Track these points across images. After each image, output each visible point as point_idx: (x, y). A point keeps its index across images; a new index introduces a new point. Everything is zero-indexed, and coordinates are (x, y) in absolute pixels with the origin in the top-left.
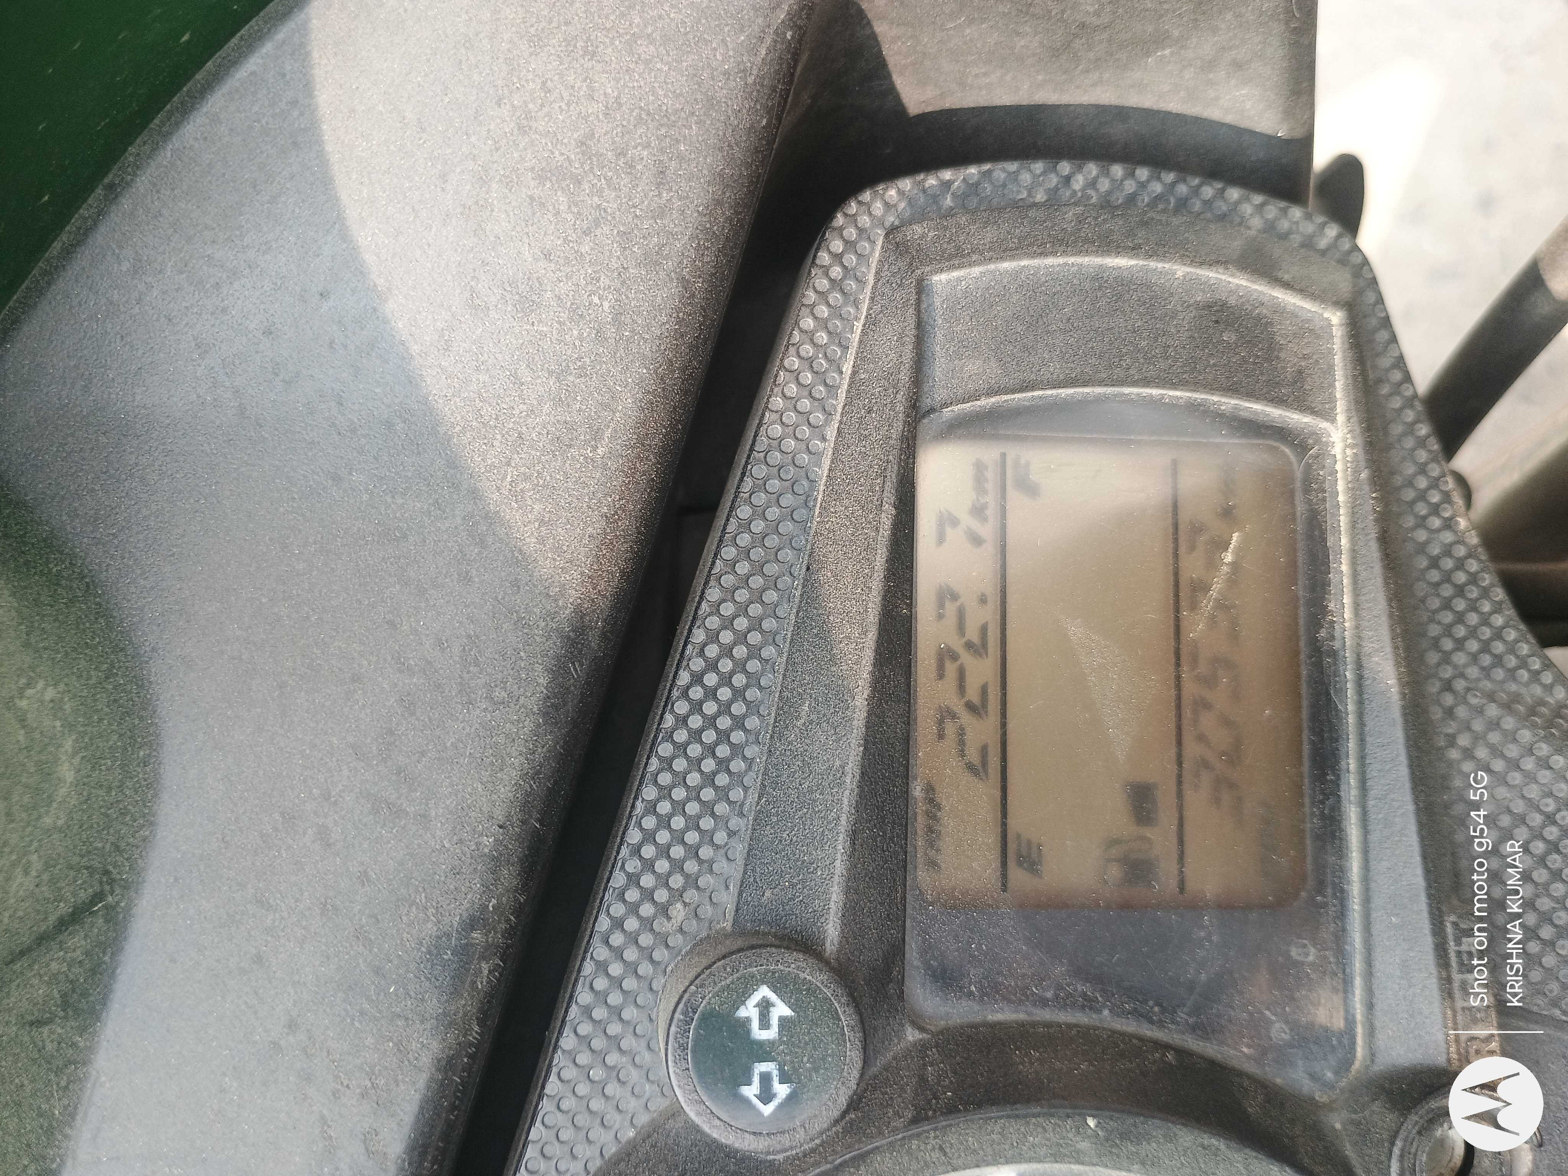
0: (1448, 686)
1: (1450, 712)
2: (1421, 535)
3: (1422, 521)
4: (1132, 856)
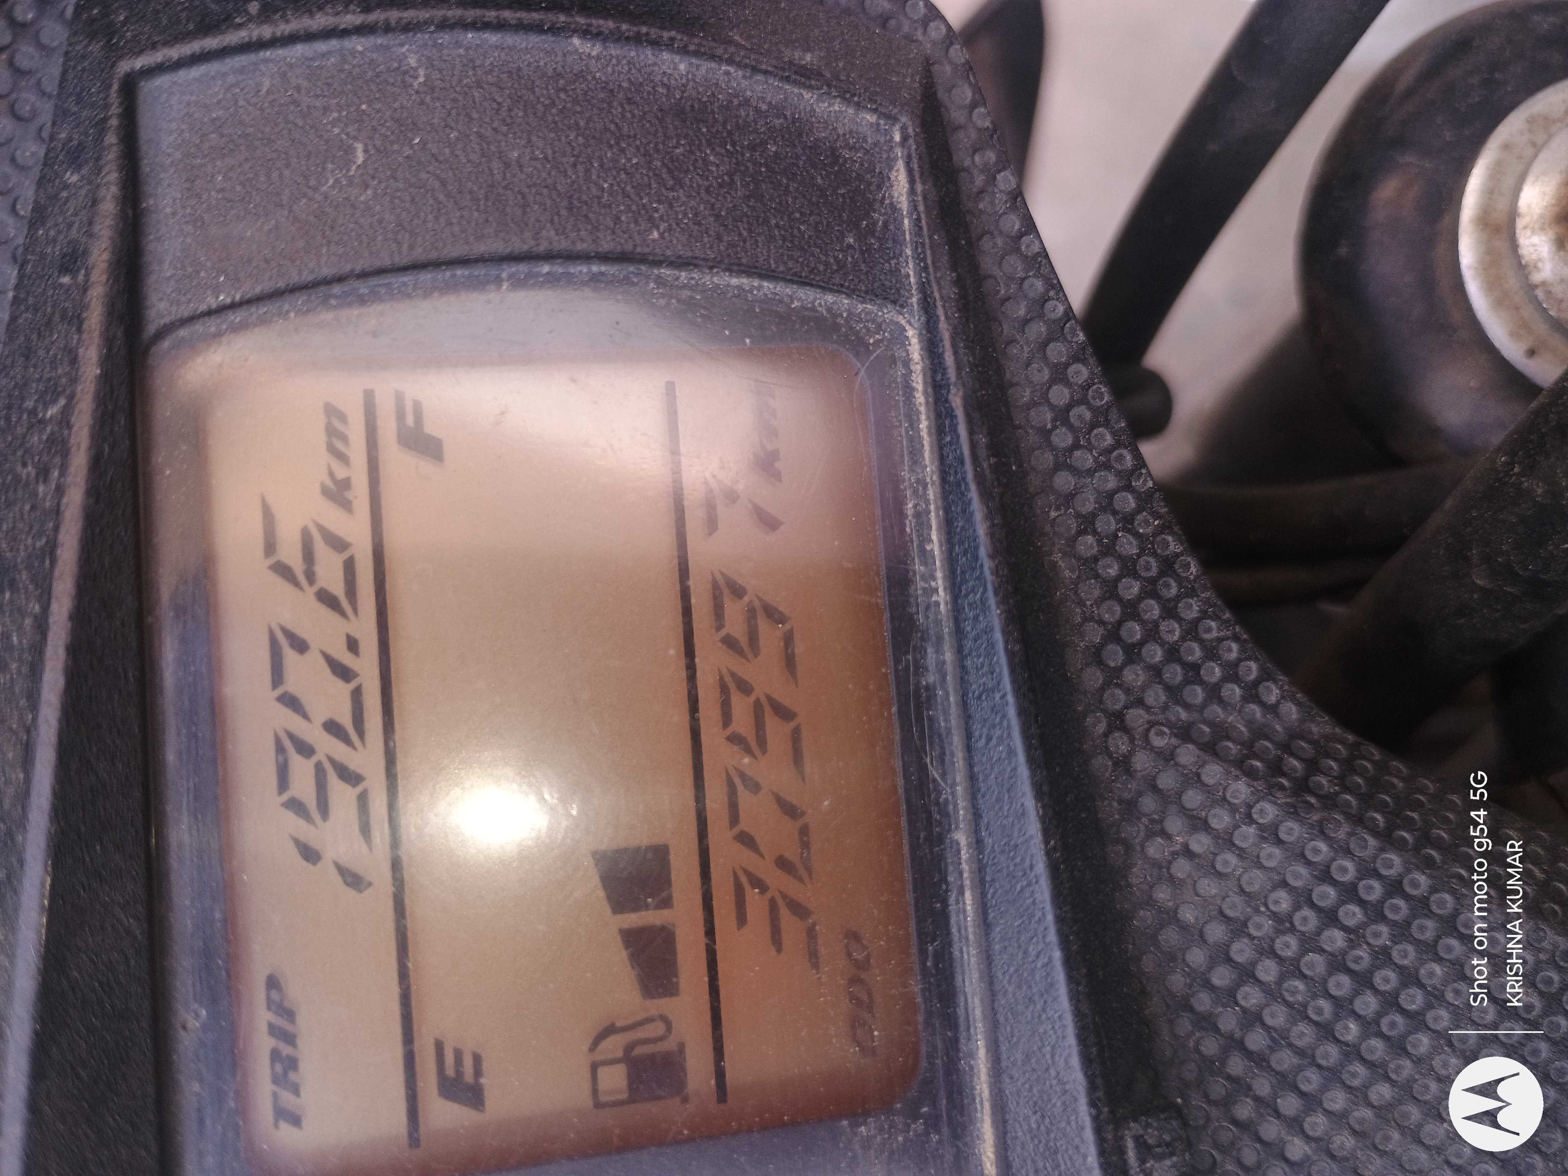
3: (1064, 459)
4: (639, 1051)
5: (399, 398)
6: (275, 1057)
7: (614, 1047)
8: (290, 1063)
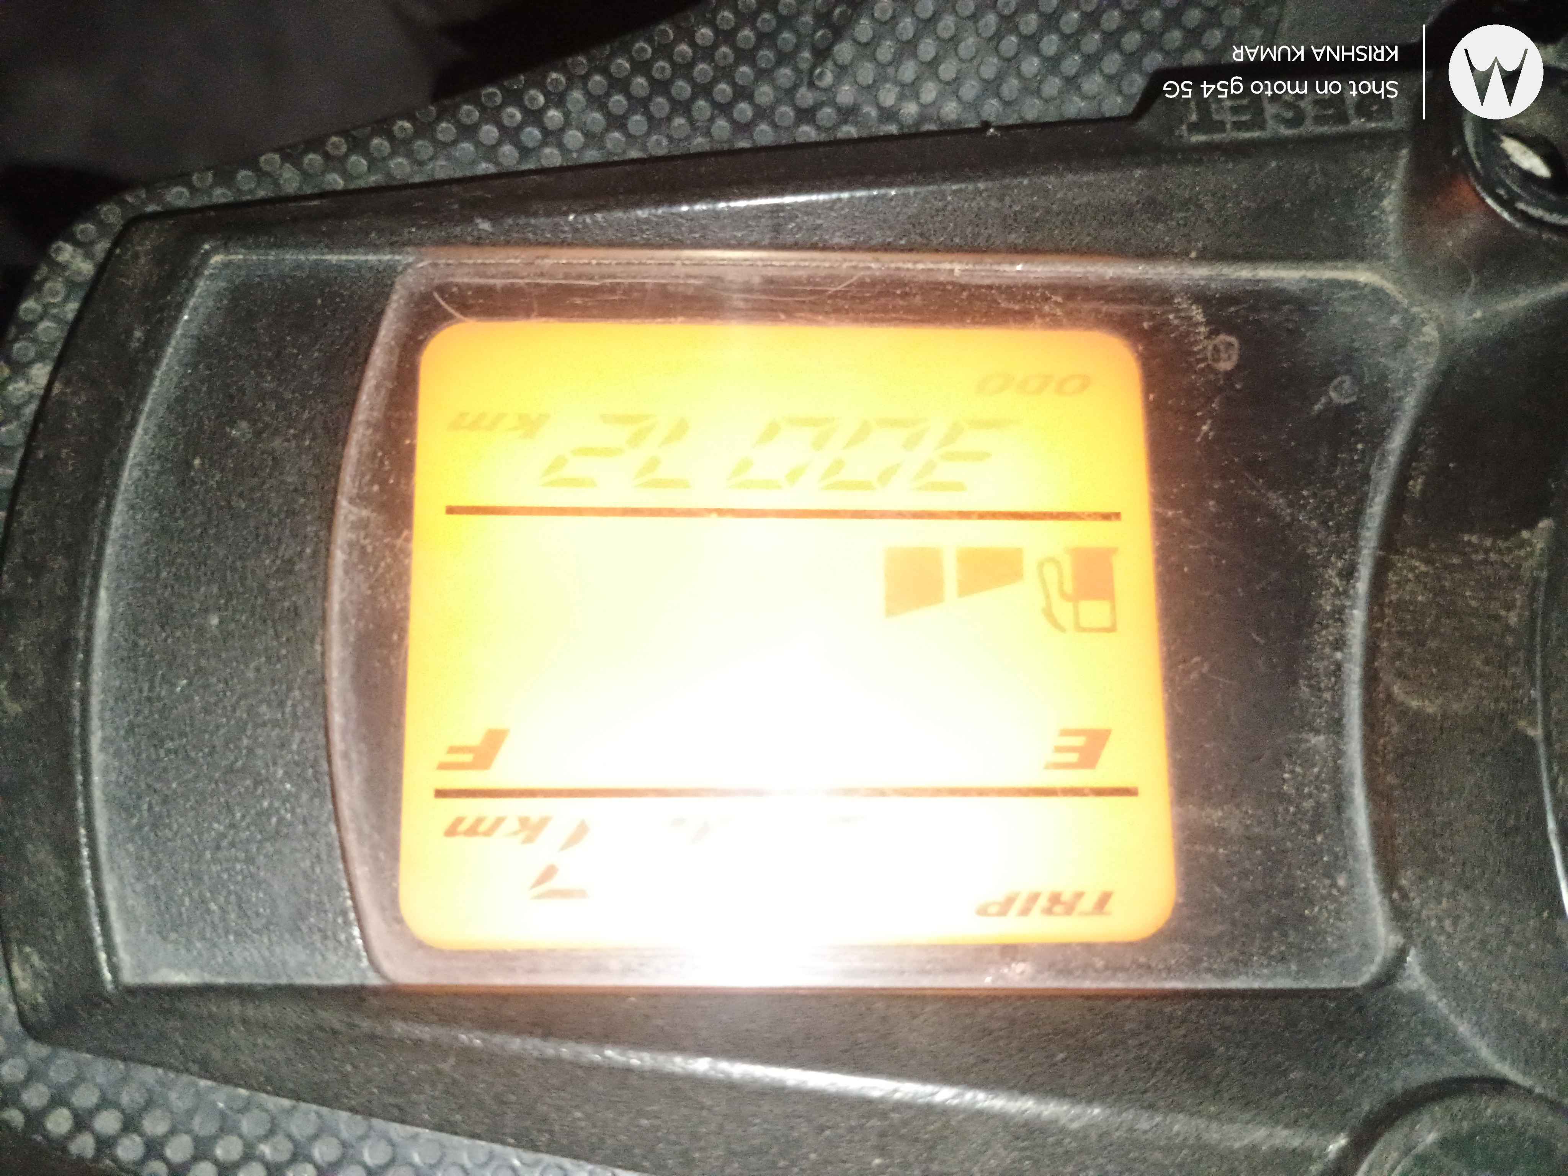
0: (806, 115)
1: (847, 113)
2: (574, 138)
3: (552, 136)
4: (1069, 587)
5: (443, 766)
6: (1049, 911)
7: (1064, 611)
8: (1055, 899)
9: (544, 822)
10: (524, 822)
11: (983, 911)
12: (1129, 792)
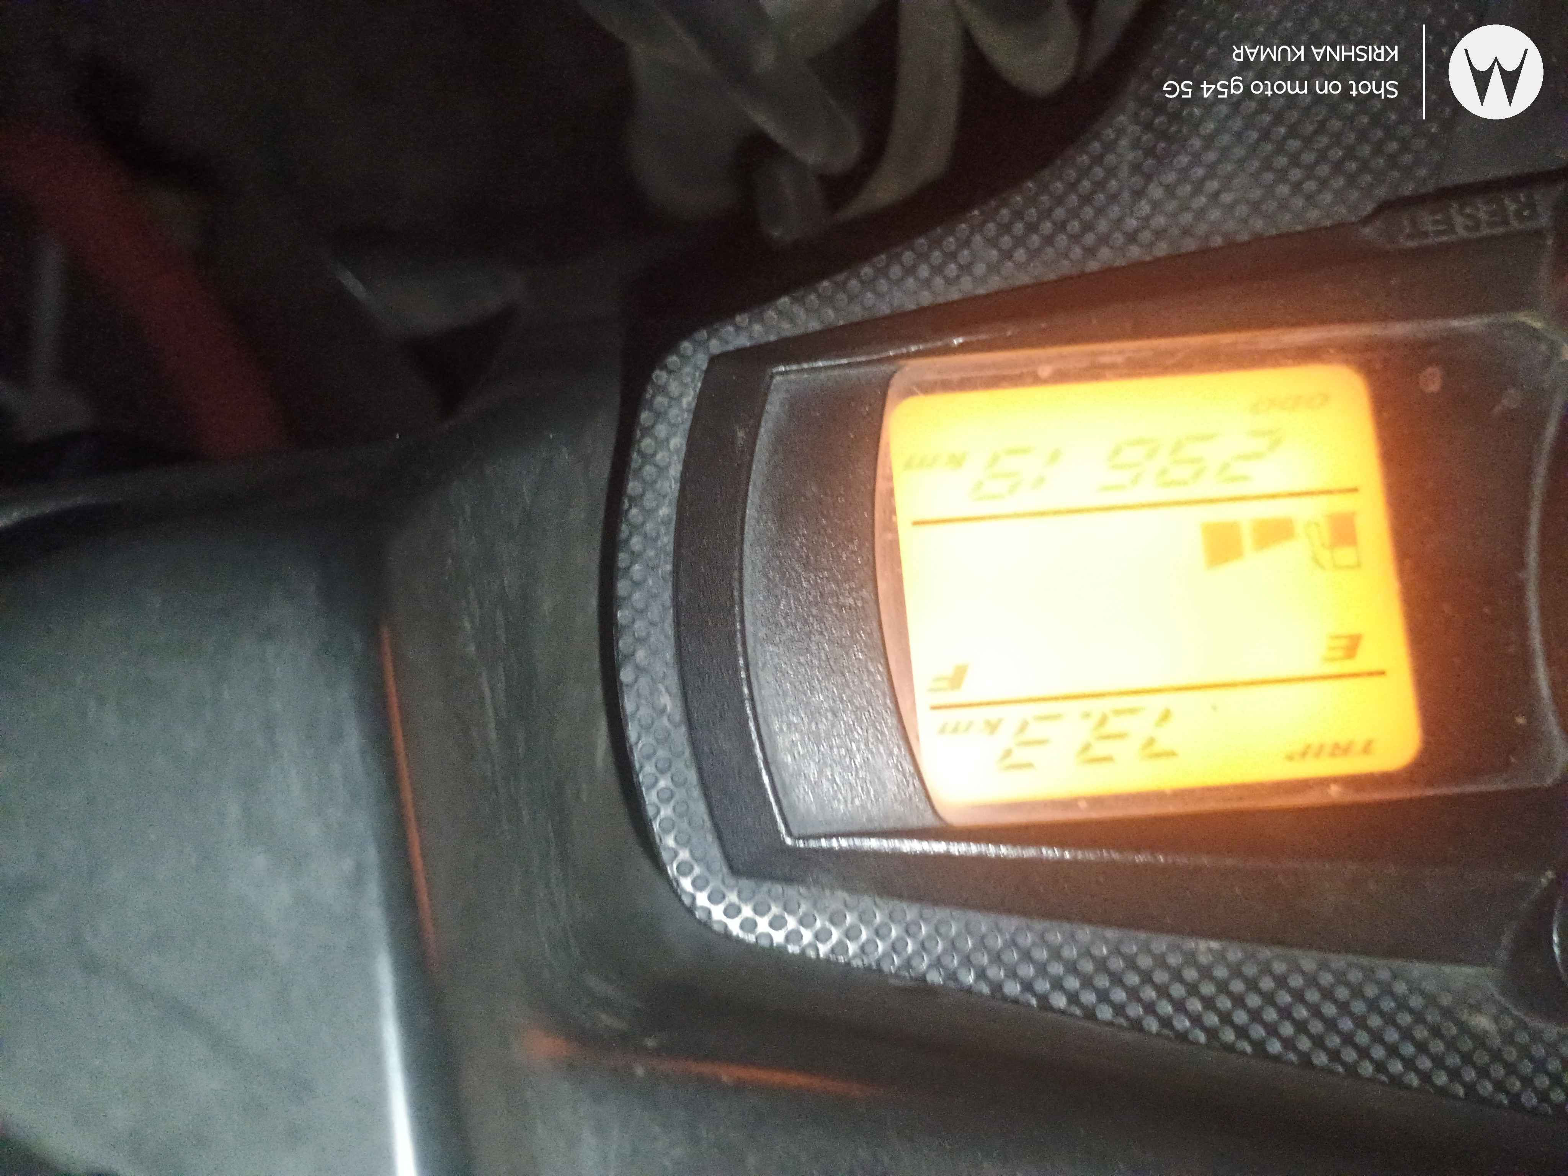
4: (1327, 540)
5: (932, 690)
6: (1333, 755)
7: (1325, 555)
8: (1336, 746)
9: (1000, 721)
10: (988, 723)
11: (1290, 758)
12: (1382, 673)
